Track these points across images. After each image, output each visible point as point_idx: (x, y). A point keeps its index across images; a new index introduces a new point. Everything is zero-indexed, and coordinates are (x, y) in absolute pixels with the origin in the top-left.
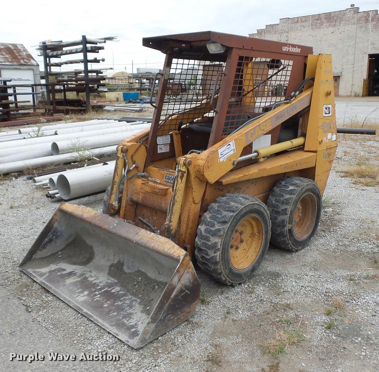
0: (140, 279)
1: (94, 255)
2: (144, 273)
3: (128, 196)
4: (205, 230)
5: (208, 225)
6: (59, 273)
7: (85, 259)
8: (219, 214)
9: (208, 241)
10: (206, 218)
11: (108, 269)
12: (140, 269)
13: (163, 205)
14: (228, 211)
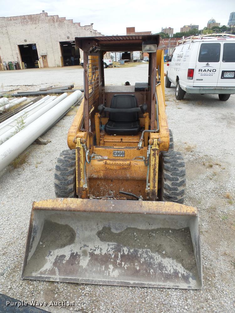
0: (135, 234)
1: (74, 231)
2: (135, 228)
3: (87, 176)
4: (172, 184)
5: (173, 180)
6: (64, 262)
7: (69, 238)
8: (177, 171)
9: (177, 191)
10: (169, 176)
11: (97, 237)
12: (129, 226)
13: (128, 175)
14: (181, 167)
